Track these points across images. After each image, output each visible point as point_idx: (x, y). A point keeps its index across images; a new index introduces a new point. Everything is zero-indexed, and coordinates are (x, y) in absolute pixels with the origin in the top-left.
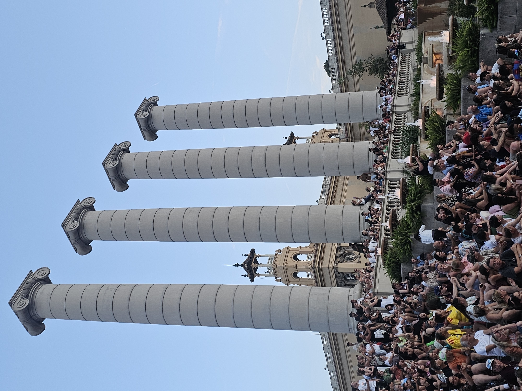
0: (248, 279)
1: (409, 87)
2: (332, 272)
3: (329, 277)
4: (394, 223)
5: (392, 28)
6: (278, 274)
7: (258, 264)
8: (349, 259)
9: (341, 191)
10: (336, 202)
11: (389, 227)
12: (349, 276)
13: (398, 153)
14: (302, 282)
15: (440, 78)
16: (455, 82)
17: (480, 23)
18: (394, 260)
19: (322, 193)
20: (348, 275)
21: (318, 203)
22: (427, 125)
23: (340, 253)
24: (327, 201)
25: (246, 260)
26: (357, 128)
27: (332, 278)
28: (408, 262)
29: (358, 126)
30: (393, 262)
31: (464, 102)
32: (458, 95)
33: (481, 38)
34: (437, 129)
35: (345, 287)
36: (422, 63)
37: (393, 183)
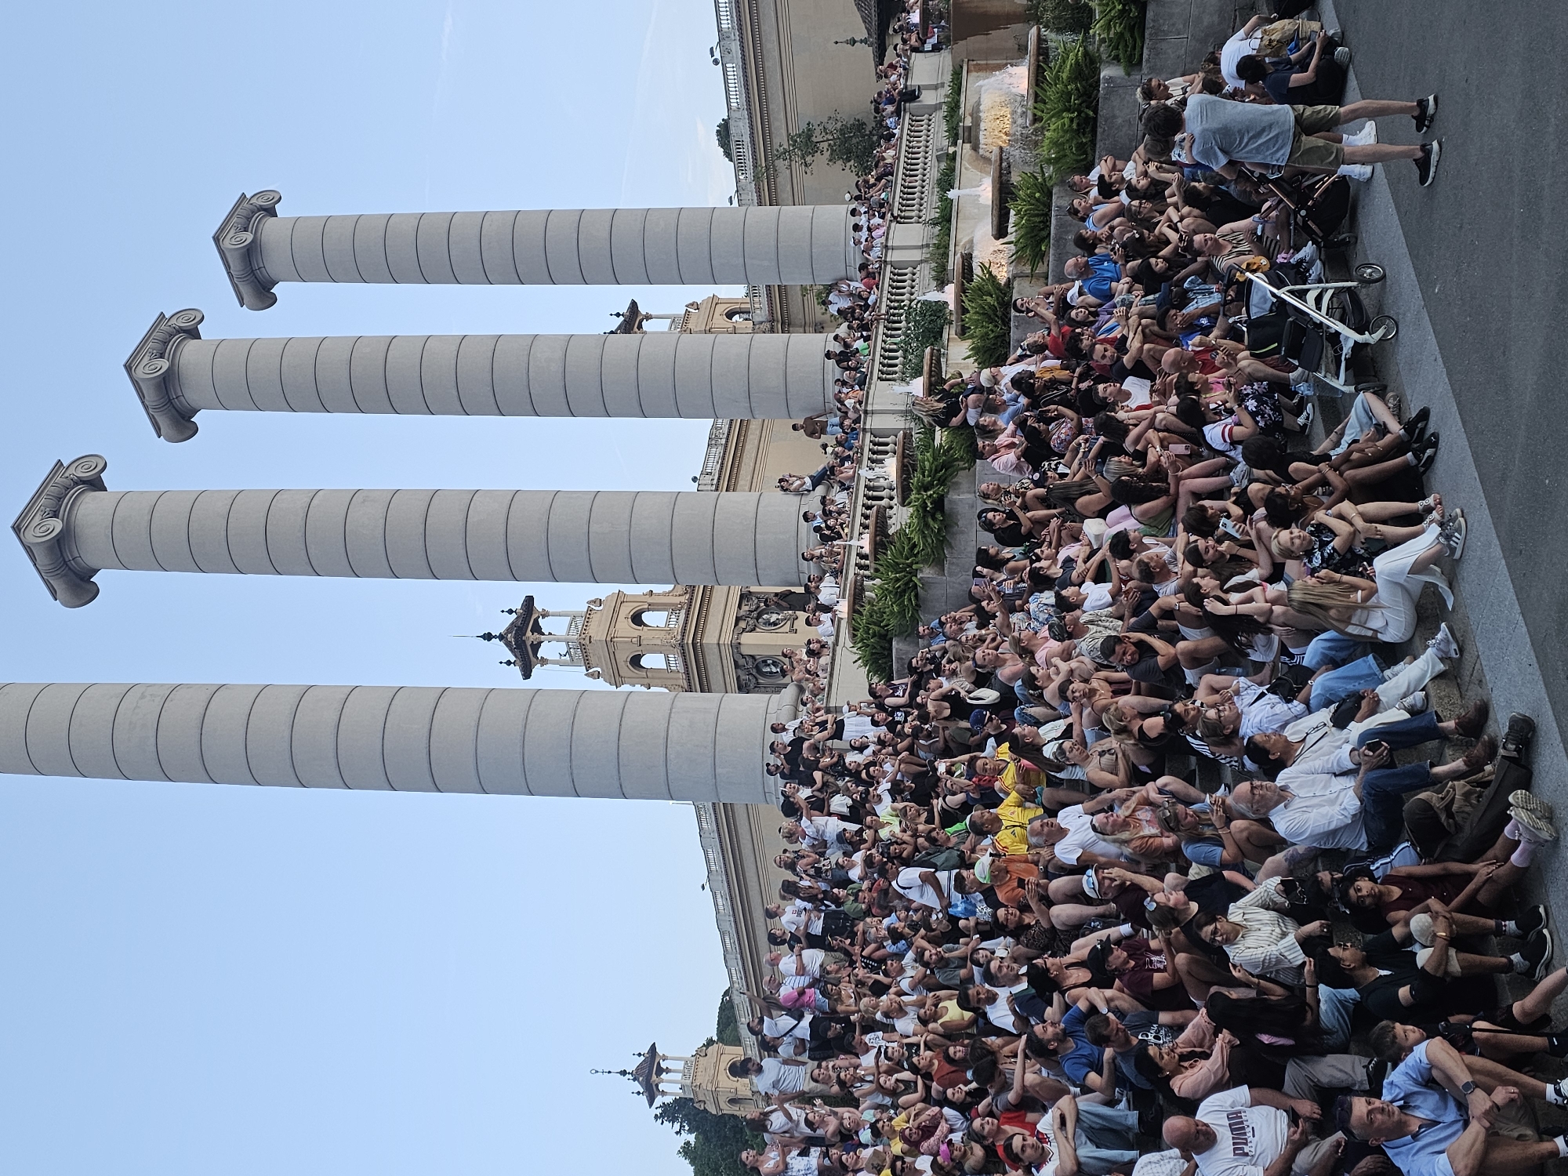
0: (516, 671)
1: (925, 199)
2: (727, 654)
3: (720, 668)
4: (881, 540)
5: (887, 44)
6: (593, 660)
7: (543, 634)
8: (768, 623)
9: (754, 455)
10: (741, 483)
11: (867, 550)
12: (769, 665)
13: (896, 366)
14: (653, 678)
15: (1001, 183)
16: (1037, 195)
17: (1102, 49)
18: (877, 628)
19: (707, 460)
20: (765, 662)
21: (697, 484)
22: (967, 302)
23: (747, 608)
24: (719, 479)
25: (513, 623)
26: (795, 299)
27: (726, 670)
28: (909, 635)
29: (800, 293)
30: (874, 636)
31: (1057, 247)
32: (1043, 229)
33: (1103, 89)
34: (990, 312)
35: (757, 692)
36: (960, 142)
37: (881, 440)
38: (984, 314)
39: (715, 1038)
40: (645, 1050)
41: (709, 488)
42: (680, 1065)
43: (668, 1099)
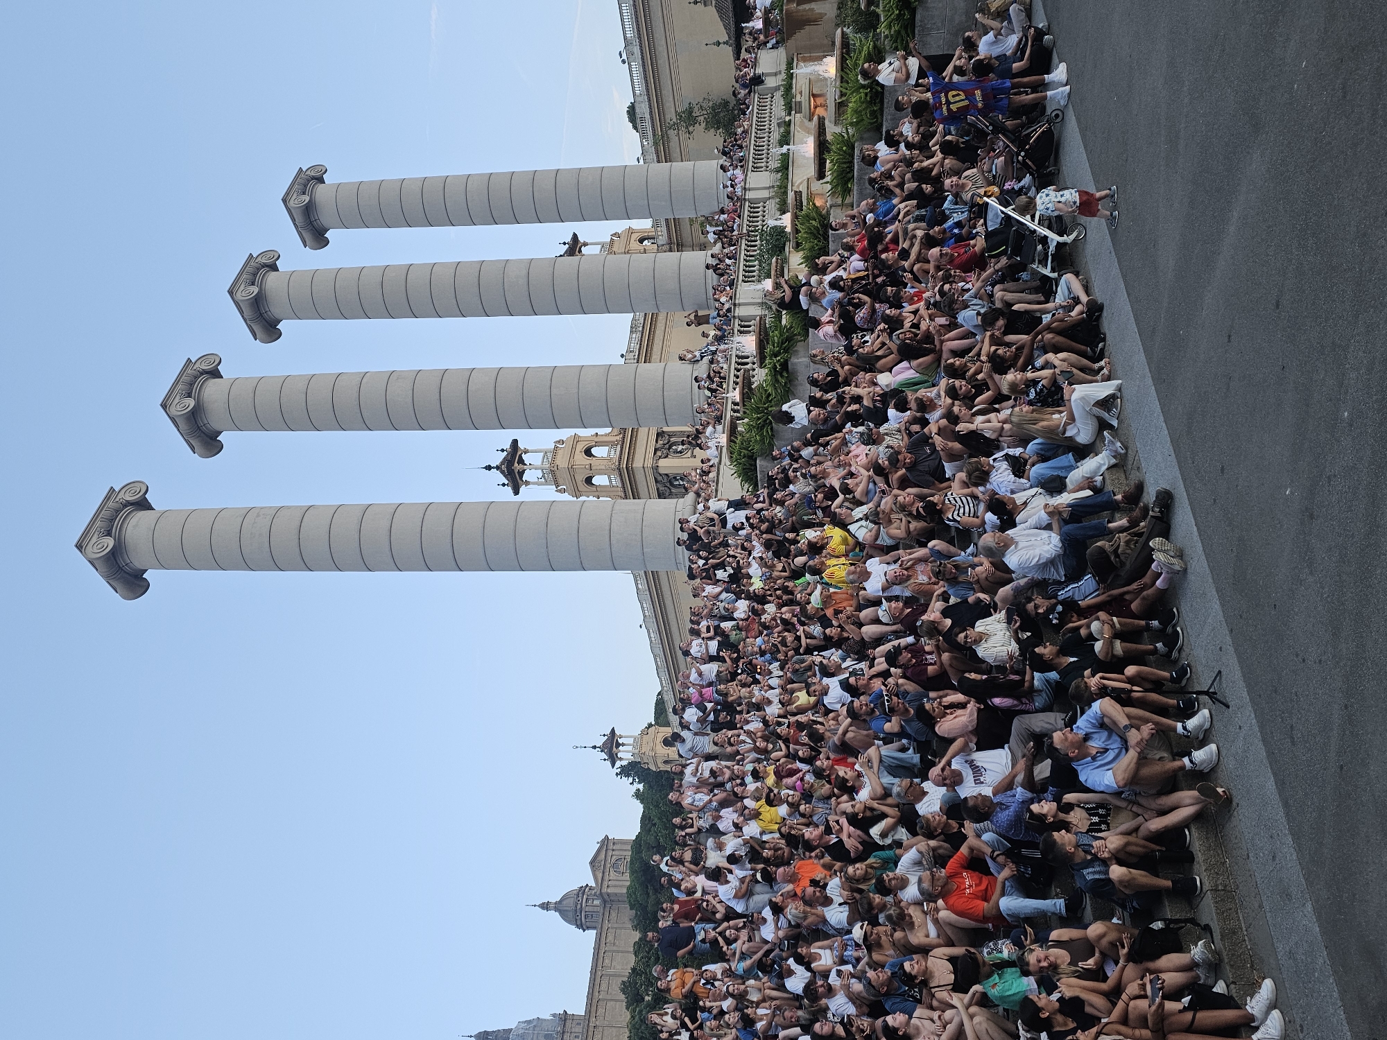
0: (509, 490)
1: (771, 154)
2: (650, 474)
3: (645, 483)
4: (747, 392)
6: (560, 481)
7: (526, 465)
8: (676, 452)
9: (662, 338)
10: (654, 357)
13: (754, 271)
14: (601, 491)
15: (820, 141)
16: (844, 148)
17: (886, 43)
19: (630, 342)
20: (675, 478)
21: (624, 359)
22: (799, 225)
23: (661, 442)
24: (639, 355)
25: (504, 458)
26: (686, 228)
27: (649, 484)
28: (767, 455)
29: (688, 223)
30: (744, 457)
31: (859, 184)
32: (849, 172)
34: (815, 232)
35: (671, 498)
36: (793, 112)
37: (746, 323)
38: (811, 233)
39: (653, 723)
40: (608, 732)
41: (632, 361)
42: (631, 741)
43: (624, 763)
